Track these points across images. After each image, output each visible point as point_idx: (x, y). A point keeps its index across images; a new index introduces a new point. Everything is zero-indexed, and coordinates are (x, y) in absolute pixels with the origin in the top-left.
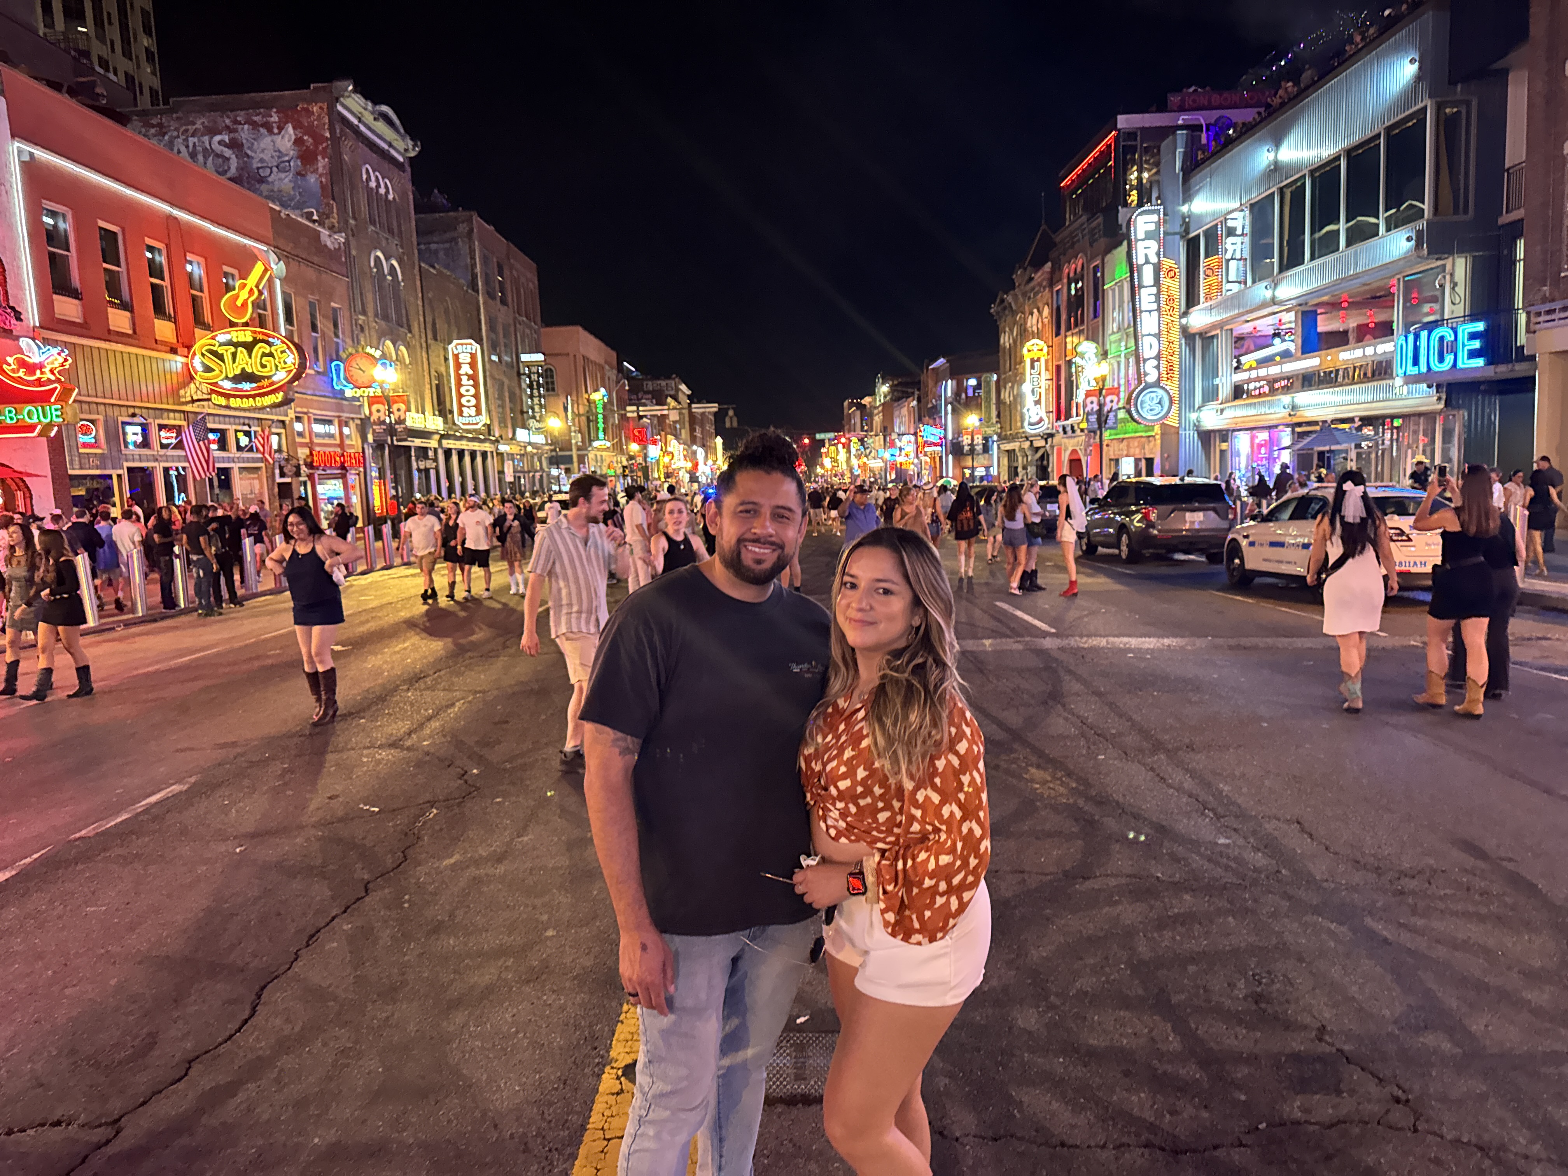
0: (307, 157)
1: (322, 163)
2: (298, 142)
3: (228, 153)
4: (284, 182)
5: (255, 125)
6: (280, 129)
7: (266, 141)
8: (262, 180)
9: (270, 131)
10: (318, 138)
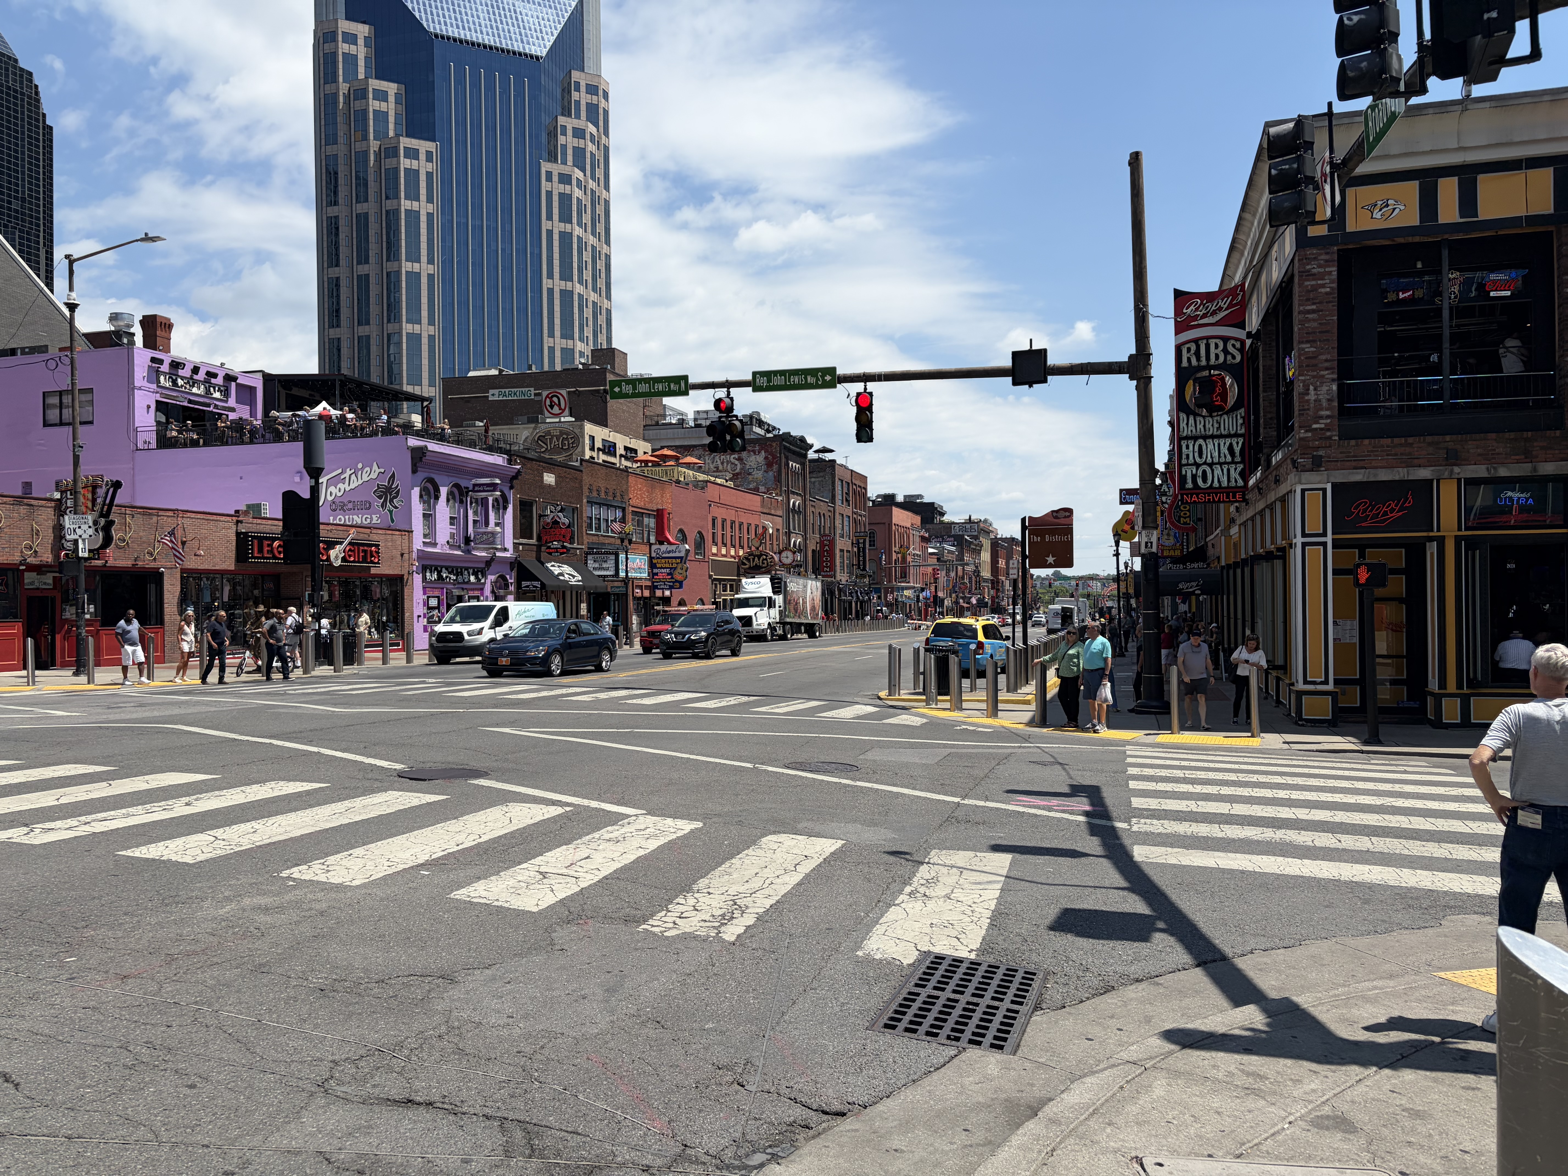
0: (769, 465)
1: (775, 467)
2: (766, 458)
3: (737, 462)
4: (758, 475)
5: (749, 451)
6: (759, 452)
7: (753, 458)
8: (750, 474)
9: (755, 454)
10: (774, 457)
